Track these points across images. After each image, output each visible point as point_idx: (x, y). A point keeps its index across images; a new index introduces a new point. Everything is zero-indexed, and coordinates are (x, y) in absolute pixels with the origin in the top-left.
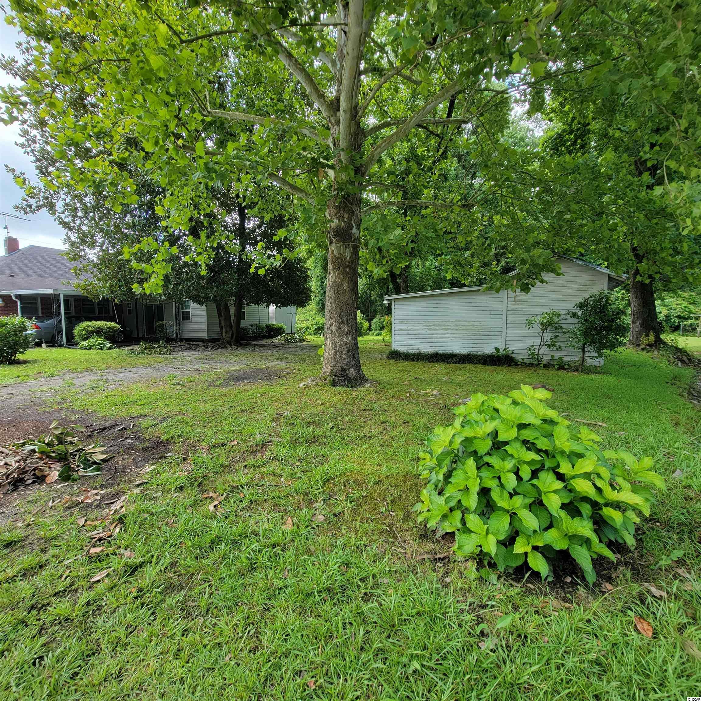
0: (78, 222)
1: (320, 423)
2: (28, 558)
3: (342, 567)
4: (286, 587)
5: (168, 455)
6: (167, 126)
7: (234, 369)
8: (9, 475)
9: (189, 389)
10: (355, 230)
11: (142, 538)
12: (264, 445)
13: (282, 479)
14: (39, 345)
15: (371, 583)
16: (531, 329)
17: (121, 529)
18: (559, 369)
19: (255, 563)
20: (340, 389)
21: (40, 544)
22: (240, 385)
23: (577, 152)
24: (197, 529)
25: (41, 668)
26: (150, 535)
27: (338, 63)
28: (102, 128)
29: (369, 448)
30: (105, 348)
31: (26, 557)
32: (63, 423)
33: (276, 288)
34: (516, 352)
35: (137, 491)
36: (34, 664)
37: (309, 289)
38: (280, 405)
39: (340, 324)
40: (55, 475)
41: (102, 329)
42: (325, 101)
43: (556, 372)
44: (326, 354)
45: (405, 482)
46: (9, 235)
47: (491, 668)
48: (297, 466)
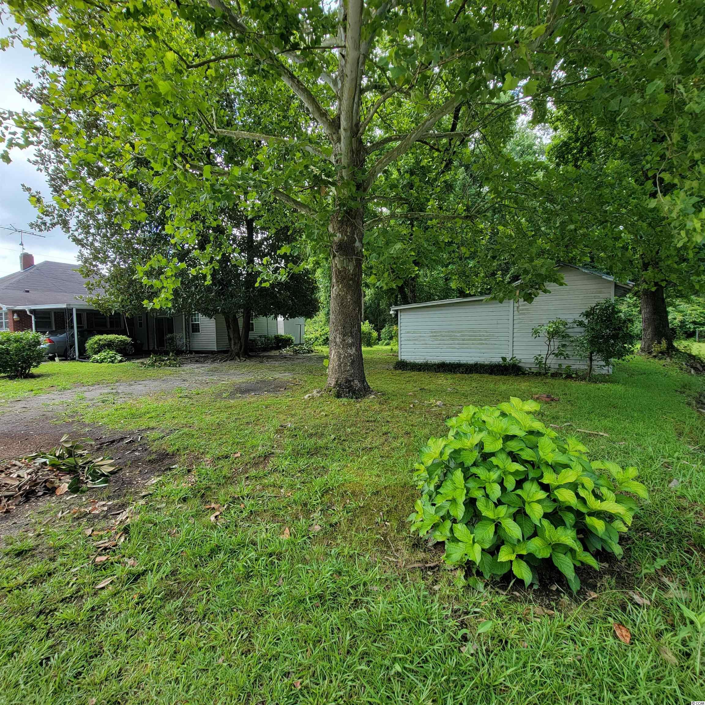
0: (90, 239)
1: (323, 434)
2: (38, 566)
3: (335, 575)
4: (280, 594)
5: (174, 467)
6: (174, 147)
7: (241, 381)
8: (21, 487)
9: (197, 401)
10: (357, 244)
11: (145, 547)
12: (266, 457)
13: (282, 491)
14: (52, 359)
15: (362, 591)
16: (538, 338)
17: (126, 539)
18: (567, 378)
19: (251, 571)
20: (344, 400)
21: (49, 553)
22: (246, 397)
23: (583, 160)
24: (197, 538)
25: (47, 668)
26: (154, 544)
27: (339, 83)
28: (112, 148)
29: (370, 459)
30: (116, 361)
31: (35, 565)
32: (73, 436)
33: (284, 300)
34: (523, 361)
35: (142, 502)
36: (41, 664)
37: (316, 300)
38: (284, 417)
39: (344, 336)
40: (64, 487)
41: (114, 343)
42: (327, 120)
43: (563, 381)
44: (331, 366)
45: (402, 493)
46: (25, 251)
47: (469, 671)
48: (298, 478)
